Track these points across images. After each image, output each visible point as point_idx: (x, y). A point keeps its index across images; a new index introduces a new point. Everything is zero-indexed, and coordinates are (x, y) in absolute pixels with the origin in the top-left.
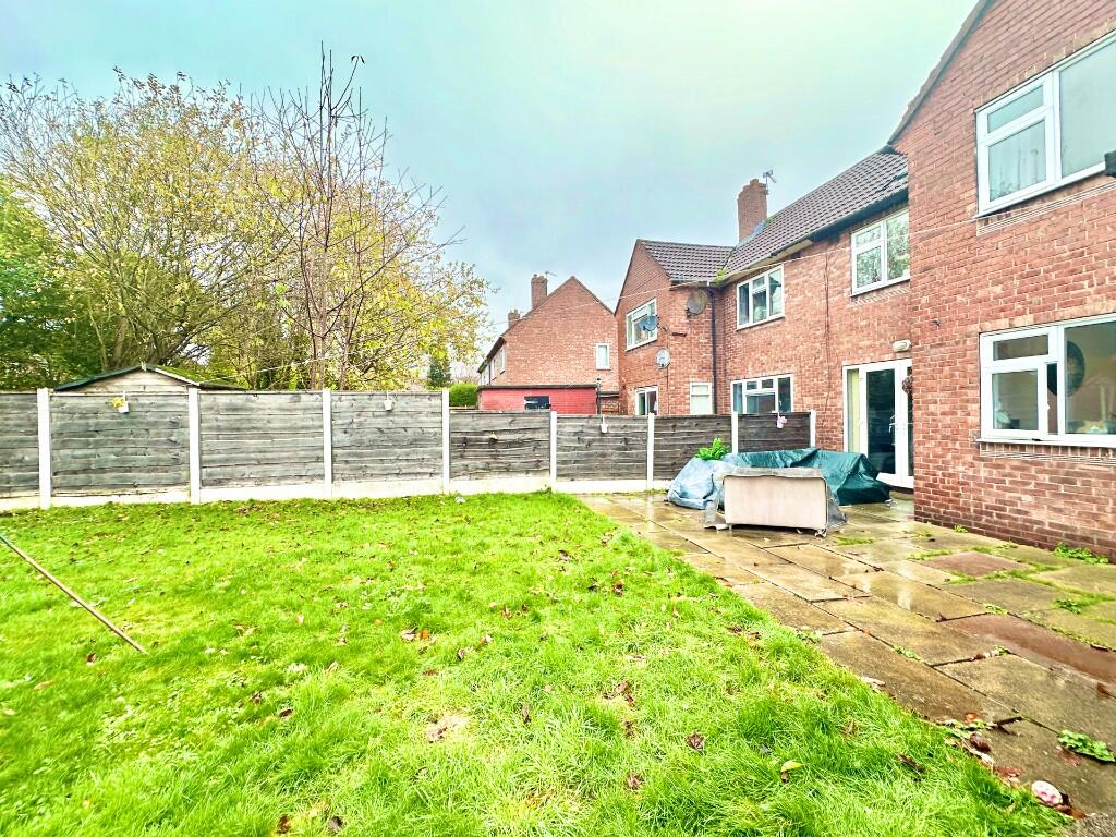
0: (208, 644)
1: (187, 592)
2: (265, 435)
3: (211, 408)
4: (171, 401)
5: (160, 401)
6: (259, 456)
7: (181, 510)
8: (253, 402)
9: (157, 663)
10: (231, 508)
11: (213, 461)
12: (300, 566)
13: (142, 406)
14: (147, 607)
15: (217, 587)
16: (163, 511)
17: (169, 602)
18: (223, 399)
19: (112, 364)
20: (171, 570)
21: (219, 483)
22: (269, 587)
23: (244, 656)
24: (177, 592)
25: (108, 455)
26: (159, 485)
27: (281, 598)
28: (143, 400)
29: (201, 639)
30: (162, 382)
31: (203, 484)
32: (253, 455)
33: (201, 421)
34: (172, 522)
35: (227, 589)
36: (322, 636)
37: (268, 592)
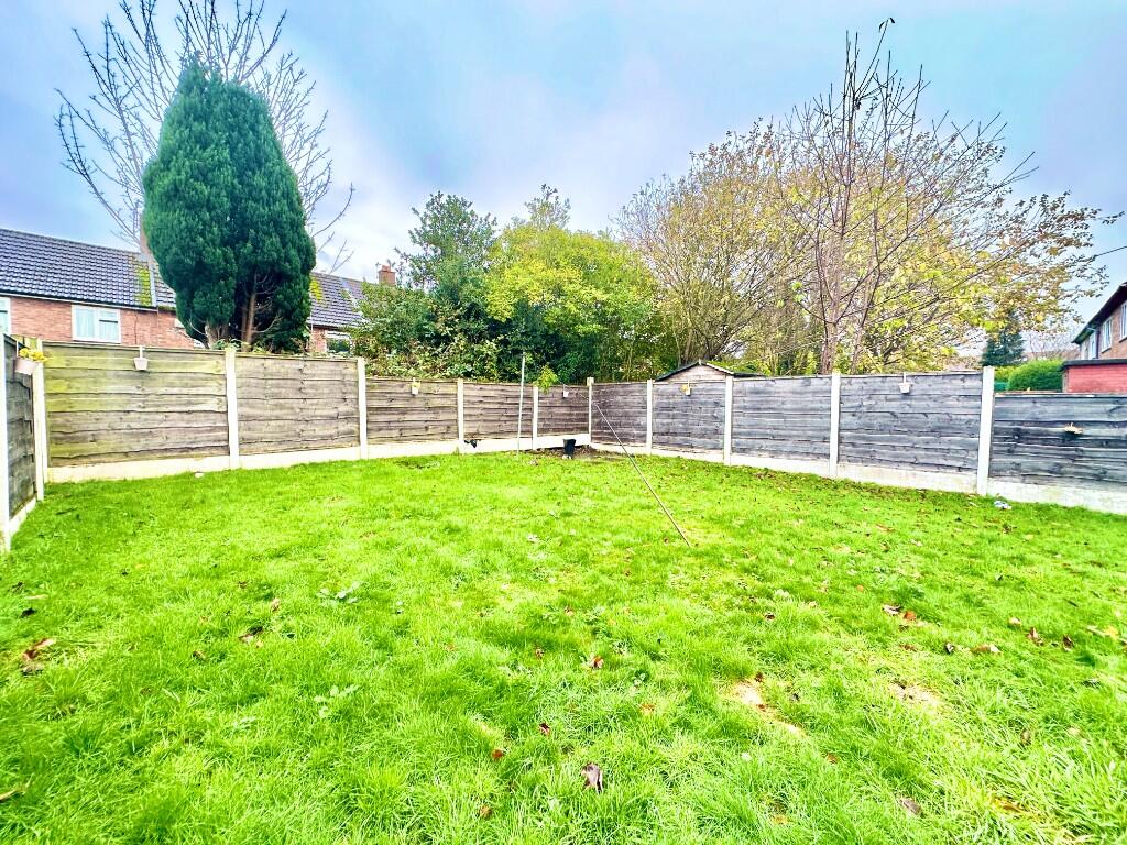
0: (726, 555)
1: (717, 521)
2: (779, 415)
3: (740, 392)
4: (716, 386)
5: (708, 386)
6: (774, 432)
7: (718, 468)
8: (771, 386)
9: (698, 555)
10: (750, 472)
11: (740, 434)
12: (797, 526)
13: (698, 390)
14: (694, 523)
15: (736, 523)
16: (706, 466)
17: (706, 524)
18: (749, 384)
19: (683, 362)
20: (708, 505)
21: (743, 451)
22: (771, 533)
23: (747, 571)
24: (711, 519)
25: (678, 424)
26: (705, 447)
27: (779, 543)
28: (700, 387)
29: (722, 551)
30: (711, 373)
31: (733, 450)
32: (769, 431)
33: (733, 402)
34: (712, 475)
35: (742, 526)
36: (806, 580)
37: (770, 537)
